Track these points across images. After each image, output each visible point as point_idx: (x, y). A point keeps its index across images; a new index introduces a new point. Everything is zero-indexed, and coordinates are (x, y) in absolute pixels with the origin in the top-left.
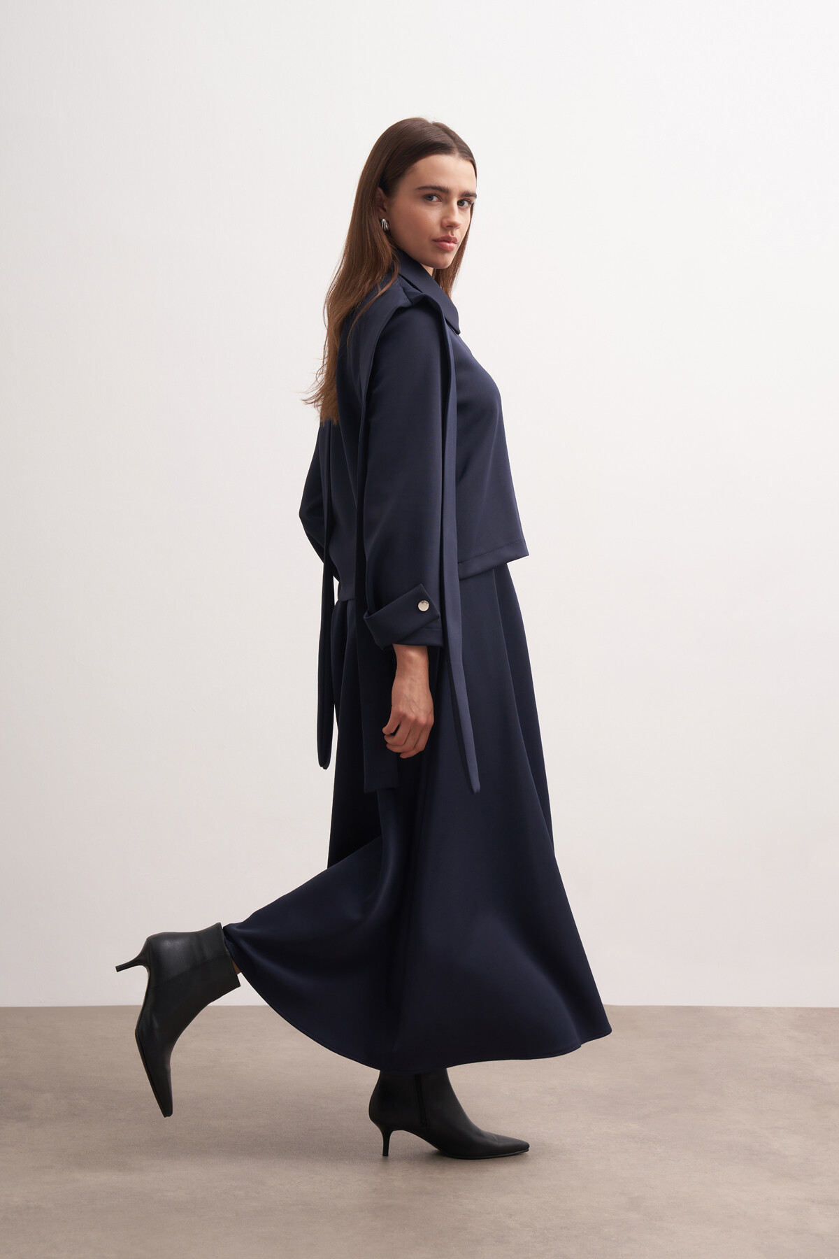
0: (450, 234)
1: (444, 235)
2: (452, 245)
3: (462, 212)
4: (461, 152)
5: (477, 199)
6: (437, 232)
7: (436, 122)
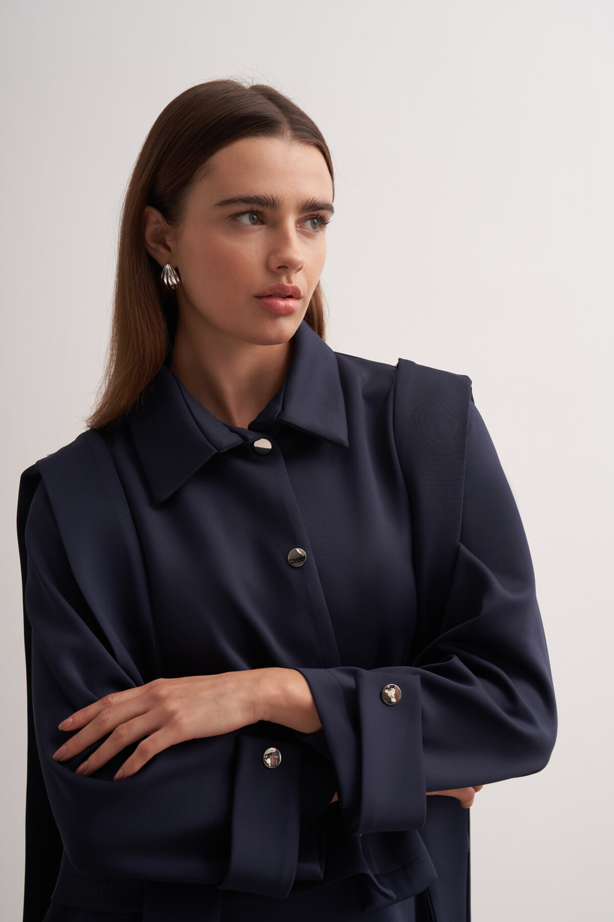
0: (284, 280)
1: (273, 284)
2: (291, 303)
3: (308, 240)
4: (294, 129)
5: (334, 214)
6: (260, 280)
7: (255, 84)
